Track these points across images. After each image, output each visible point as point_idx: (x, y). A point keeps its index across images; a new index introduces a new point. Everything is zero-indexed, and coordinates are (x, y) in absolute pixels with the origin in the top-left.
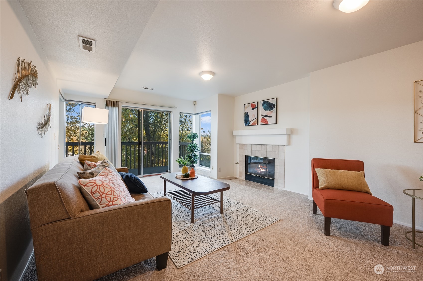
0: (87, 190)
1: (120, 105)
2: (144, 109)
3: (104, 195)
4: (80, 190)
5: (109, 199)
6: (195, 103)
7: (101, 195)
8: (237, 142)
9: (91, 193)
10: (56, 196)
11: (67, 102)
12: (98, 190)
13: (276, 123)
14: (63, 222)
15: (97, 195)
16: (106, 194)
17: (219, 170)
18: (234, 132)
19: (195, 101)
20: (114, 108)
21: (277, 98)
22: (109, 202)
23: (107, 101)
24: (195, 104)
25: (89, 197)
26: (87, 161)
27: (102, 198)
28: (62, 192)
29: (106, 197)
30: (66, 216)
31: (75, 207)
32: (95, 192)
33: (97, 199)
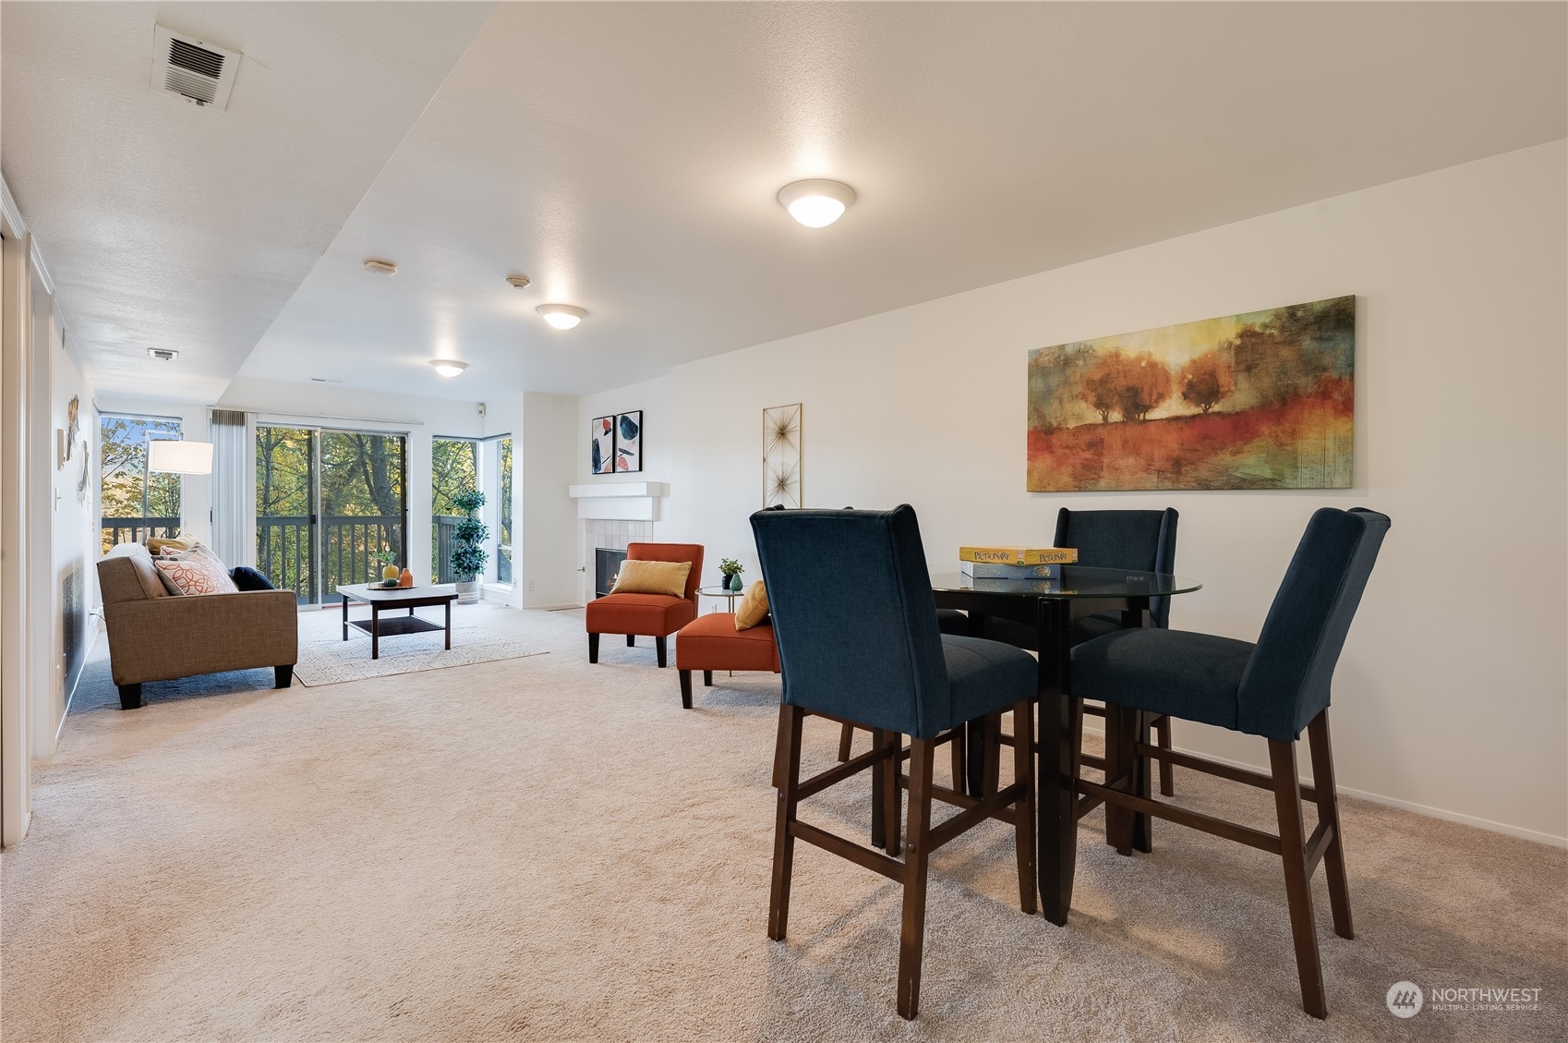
0: (168, 574)
1: (251, 421)
2: (322, 428)
3: (192, 583)
4: (160, 576)
5: (200, 588)
6: (481, 408)
7: (188, 583)
8: (580, 516)
9: (174, 578)
10: (132, 571)
11: (104, 416)
12: (184, 575)
13: (641, 470)
14: (139, 602)
15: (182, 582)
16: (196, 582)
17: (529, 587)
18: (571, 488)
19: (482, 404)
20: (235, 427)
21: (641, 413)
22: (201, 592)
23: (215, 413)
24: (481, 412)
25: (171, 584)
26: (164, 547)
27: (189, 586)
28: (138, 568)
29: (195, 585)
30: (143, 596)
31: (152, 587)
32: (179, 578)
33: (183, 587)
